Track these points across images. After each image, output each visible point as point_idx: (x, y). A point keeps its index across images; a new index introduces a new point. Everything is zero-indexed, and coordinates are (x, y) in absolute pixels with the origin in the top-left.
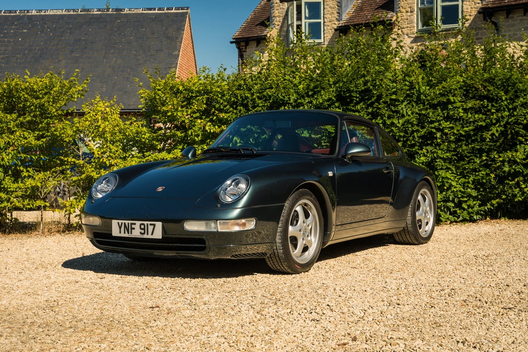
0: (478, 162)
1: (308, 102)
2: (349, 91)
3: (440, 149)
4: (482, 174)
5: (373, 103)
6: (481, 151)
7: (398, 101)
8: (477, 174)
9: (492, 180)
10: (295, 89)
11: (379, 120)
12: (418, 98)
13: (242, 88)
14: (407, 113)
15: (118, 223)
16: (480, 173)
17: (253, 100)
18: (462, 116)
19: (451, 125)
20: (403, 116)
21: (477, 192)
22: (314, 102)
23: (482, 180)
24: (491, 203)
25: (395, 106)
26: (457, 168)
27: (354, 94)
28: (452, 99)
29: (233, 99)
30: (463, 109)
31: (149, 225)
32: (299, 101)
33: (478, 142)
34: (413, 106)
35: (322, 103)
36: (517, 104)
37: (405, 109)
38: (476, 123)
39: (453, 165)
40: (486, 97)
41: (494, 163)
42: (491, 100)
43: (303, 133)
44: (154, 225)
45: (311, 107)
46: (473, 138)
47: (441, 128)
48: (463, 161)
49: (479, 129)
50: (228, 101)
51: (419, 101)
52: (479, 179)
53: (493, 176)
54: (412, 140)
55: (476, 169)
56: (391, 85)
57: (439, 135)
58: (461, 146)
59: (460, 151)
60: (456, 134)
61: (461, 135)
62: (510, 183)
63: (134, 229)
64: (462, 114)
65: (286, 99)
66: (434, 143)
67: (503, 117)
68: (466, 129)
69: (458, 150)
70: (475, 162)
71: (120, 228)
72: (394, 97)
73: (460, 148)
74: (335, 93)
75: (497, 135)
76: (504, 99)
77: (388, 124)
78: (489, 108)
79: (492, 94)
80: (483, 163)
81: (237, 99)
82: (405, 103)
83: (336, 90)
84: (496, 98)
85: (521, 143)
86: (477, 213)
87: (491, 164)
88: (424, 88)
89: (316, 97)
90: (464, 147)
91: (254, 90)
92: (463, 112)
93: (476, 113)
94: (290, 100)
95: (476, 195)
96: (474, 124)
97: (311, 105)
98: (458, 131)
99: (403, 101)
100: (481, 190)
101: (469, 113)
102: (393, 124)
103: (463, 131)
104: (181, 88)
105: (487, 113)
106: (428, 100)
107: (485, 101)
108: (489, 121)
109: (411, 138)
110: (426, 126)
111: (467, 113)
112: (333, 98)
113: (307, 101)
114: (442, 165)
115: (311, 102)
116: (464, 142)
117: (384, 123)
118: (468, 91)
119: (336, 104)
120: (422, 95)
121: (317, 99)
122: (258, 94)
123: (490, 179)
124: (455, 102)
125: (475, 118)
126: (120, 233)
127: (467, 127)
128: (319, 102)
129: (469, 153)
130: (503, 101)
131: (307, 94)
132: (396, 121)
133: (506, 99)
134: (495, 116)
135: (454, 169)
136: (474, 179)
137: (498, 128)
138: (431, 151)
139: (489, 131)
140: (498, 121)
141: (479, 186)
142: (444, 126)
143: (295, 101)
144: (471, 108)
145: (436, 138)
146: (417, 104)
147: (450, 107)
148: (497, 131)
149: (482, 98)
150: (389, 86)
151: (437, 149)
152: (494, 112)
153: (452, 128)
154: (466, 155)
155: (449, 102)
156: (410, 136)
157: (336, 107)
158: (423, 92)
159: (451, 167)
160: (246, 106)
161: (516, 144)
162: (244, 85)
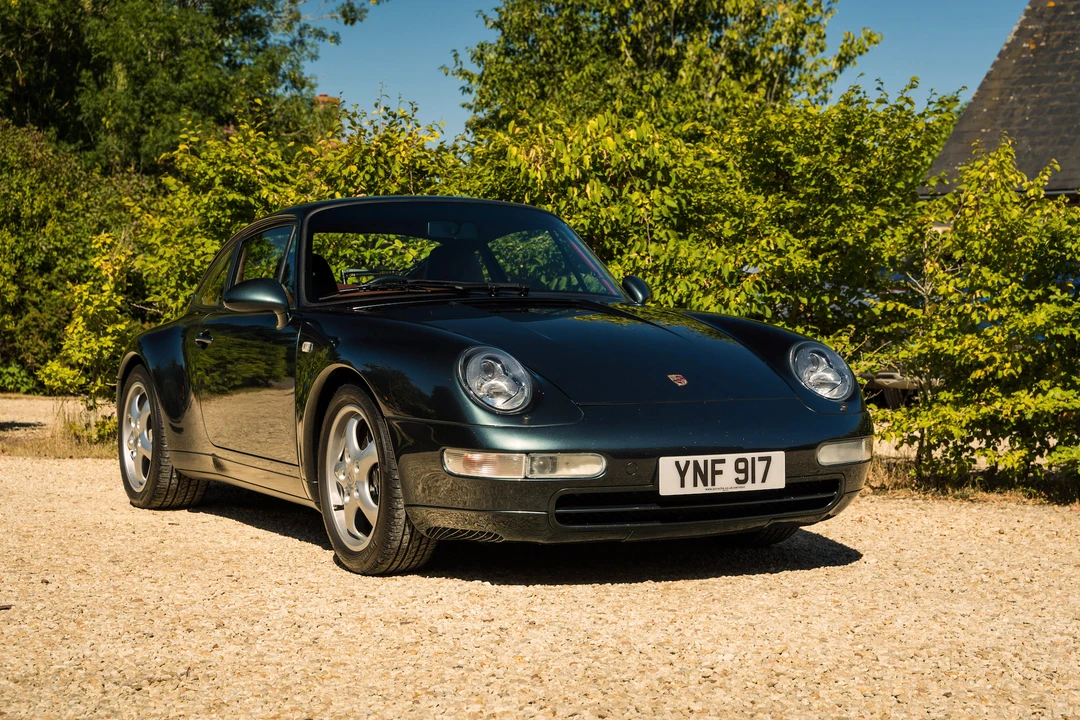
15: (677, 463)
31: (756, 460)
44: (768, 459)
63: (720, 472)
71: (682, 474)
126: (683, 485)
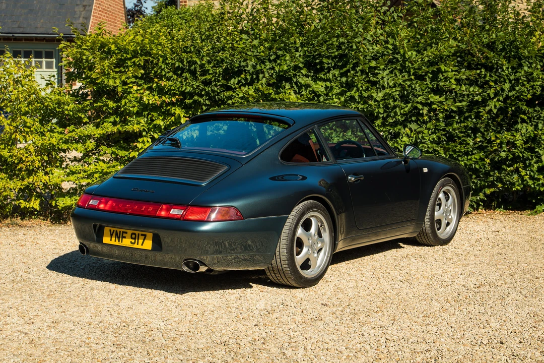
1: (270, 68)
3: (426, 128)
4: (475, 158)
5: (348, 71)
6: (475, 130)
8: (469, 157)
9: (487, 166)
10: (252, 52)
11: (355, 93)
13: (189, 50)
14: (388, 83)
16: (473, 156)
17: (202, 66)
18: (454, 89)
20: (384, 88)
22: (277, 69)
24: (485, 191)
27: (325, 60)
28: (443, 67)
30: (456, 80)
32: (258, 67)
34: (396, 75)
37: (385, 79)
38: (471, 96)
39: (441, 147)
40: (484, 66)
41: (489, 145)
42: (489, 69)
46: (467, 114)
48: (454, 143)
51: (403, 69)
59: (451, 130)
60: (447, 111)
61: (452, 111)
62: (508, 169)
64: (454, 86)
66: (420, 120)
68: (458, 104)
69: (447, 129)
72: (373, 64)
73: (450, 126)
74: (303, 58)
75: (495, 111)
77: (365, 97)
78: (487, 79)
80: (477, 145)
82: (387, 72)
83: (303, 55)
85: (523, 121)
89: (279, 62)
91: (203, 53)
92: (455, 83)
93: (471, 85)
97: (272, 72)
99: (384, 70)
101: (463, 85)
102: (371, 97)
103: (455, 107)
105: (484, 85)
106: (415, 69)
107: (483, 70)
109: (392, 114)
110: (411, 99)
111: (461, 85)
113: (268, 67)
114: (428, 147)
115: (273, 68)
118: (463, 58)
121: (280, 65)
122: (208, 58)
123: (484, 165)
125: (469, 91)
127: (460, 101)
129: (461, 132)
137: (497, 104)
138: (415, 130)
139: (485, 106)
140: (496, 94)
141: (471, 173)
142: (432, 100)
143: (254, 67)
145: (422, 115)
147: (440, 76)
148: (495, 106)
149: (478, 66)
154: (457, 135)
155: (439, 71)
158: (409, 58)
159: (439, 149)
160: (193, 73)
161: (517, 123)
162: (192, 45)
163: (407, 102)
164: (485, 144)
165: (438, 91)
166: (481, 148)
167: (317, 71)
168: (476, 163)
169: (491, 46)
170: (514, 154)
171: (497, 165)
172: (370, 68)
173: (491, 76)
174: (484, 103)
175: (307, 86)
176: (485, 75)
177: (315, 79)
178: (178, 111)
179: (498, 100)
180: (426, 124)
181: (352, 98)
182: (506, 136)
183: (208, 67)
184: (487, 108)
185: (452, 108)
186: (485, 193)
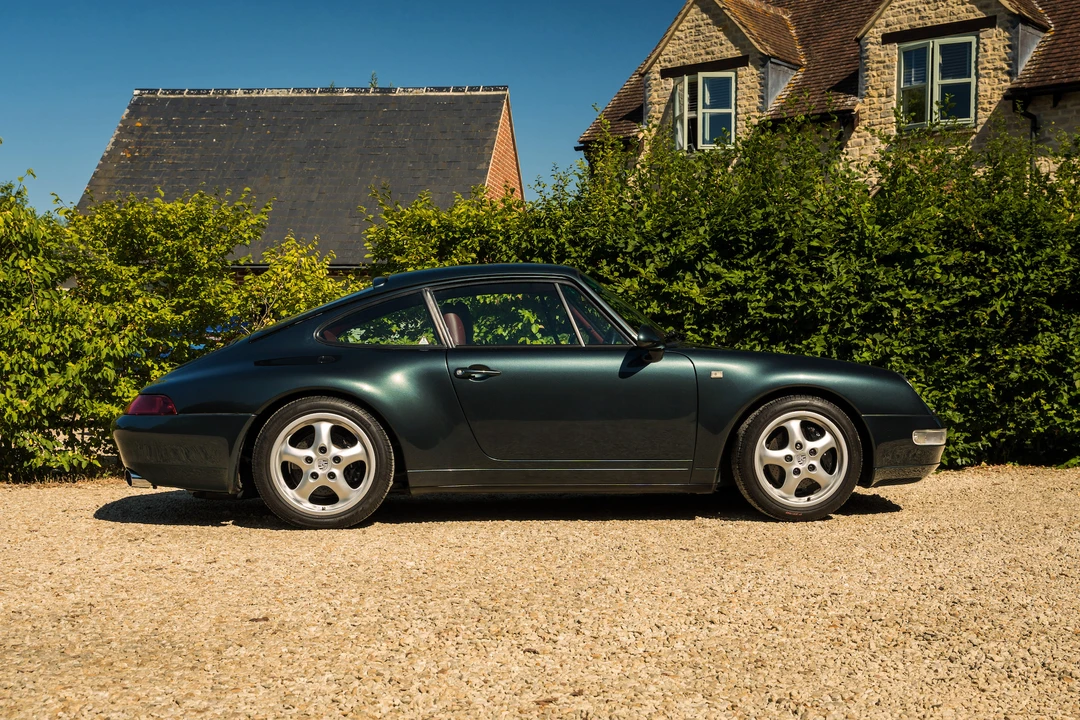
0: (967, 362)
1: (662, 251)
2: (734, 231)
4: (972, 384)
5: (777, 253)
6: (972, 344)
7: (824, 250)
8: (964, 383)
12: (860, 246)
16: (970, 382)
17: (561, 247)
18: (939, 280)
19: (919, 296)
21: (964, 417)
22: (672, 252)
23: (972, 395)
25: (818, 259)
26: (928, 372)
29: (524, 245)
30: (941, 267)
32: (645, 248)
33: (969, 327)
34: (850, 259)
35: (685, 253)
36: (1040, 258)
37: (835, 267)
39: (921, 368)
42: (991, 251)
43: (649, 306)
45: (666, 259)
47: (901, 300)
49: (969, 304)
50: (517, 248)
52: (966, 393)
53: (991, 387)
54: (848, 321)
55: (962, 374)
56: (813, 221)
57: (895, 313)
58: (936, 334)
60: (927, 312)
64: (938, 276)
65: (621, 245)
67: (1013, 282)
70: (960, 363)
72: (815, 243)
75: (1002, 314)
76: (1015, 248)
78: (989, 265)
79: (995, 241)
80: (975, 364)
81: (532, 244)
83: (711, 230)
84: (1001, 247)
85: (1045, 329)
86: (963, 454)
87: (991, 366)
88: (870, 227)
90: (942, 336)
94: (626, 248)
95: (962, 420)
96: (961, 294)
98: (931, 305)
99: (832, 252)
100: (971, 412)
102: (813, 292)
104: (434, 223)
105: (984, 274)
107: (983, 252)
108: (987, 288)
109: (846, 318)
111: (949, 275)
112: (706, 244)
113: (659, 249)
114: (902, 368)
115: (666, 251)
116: (942, 327)
117: (797, 289)
118: (951, 234)
119: (711, 255)
120: (866, 241)
121: (676, 245)
123: (986, 394)
124: (926, 254)
125: (962, 283)
127: (948, 299)
128: (680, 251)
129: (950, 345)
130: (1014, 253)
131: (659, 235)
132: (818, 287)
133: (1020, 250)
134: (998, 280)
135: (922, 375)
136: (958, 393)
137: (1004, 303)
138: (881, 342)
140: (1004, 289)
143: (637, 249)
144: (956, 265)
145: (891, 319)
146: (858, 256)
147: (918, 262)
148: (1002, 307)
149: (976, 247)
150: (809, 223)
151: (892, 338)
152: (996, 274)
153: (920, 301)
155: (915, 253)
156: (844, 315)
157: (711, 261)
162: (546, 218)
163: (868, 299)
164: (988, 364)
165: (912, 283)
166: (981, 369)
167: (732, 255)
168: (974, 392)
169: (994, 216)
170: (1031, 377)
171: (1007, 394)
172: (811, 248)
173: (995, 261)
174: (984, 301)
175: (717, 277)
176: (986, 261)
177: (730, 267)
178: (526, 314)
179: (1006, 299)
180: (897, 333)
181: (785, 293)
182: (1022, 349)
183: (569, 248)
184: (989, 310)
185: (935, 308)
186: (990, 439)
